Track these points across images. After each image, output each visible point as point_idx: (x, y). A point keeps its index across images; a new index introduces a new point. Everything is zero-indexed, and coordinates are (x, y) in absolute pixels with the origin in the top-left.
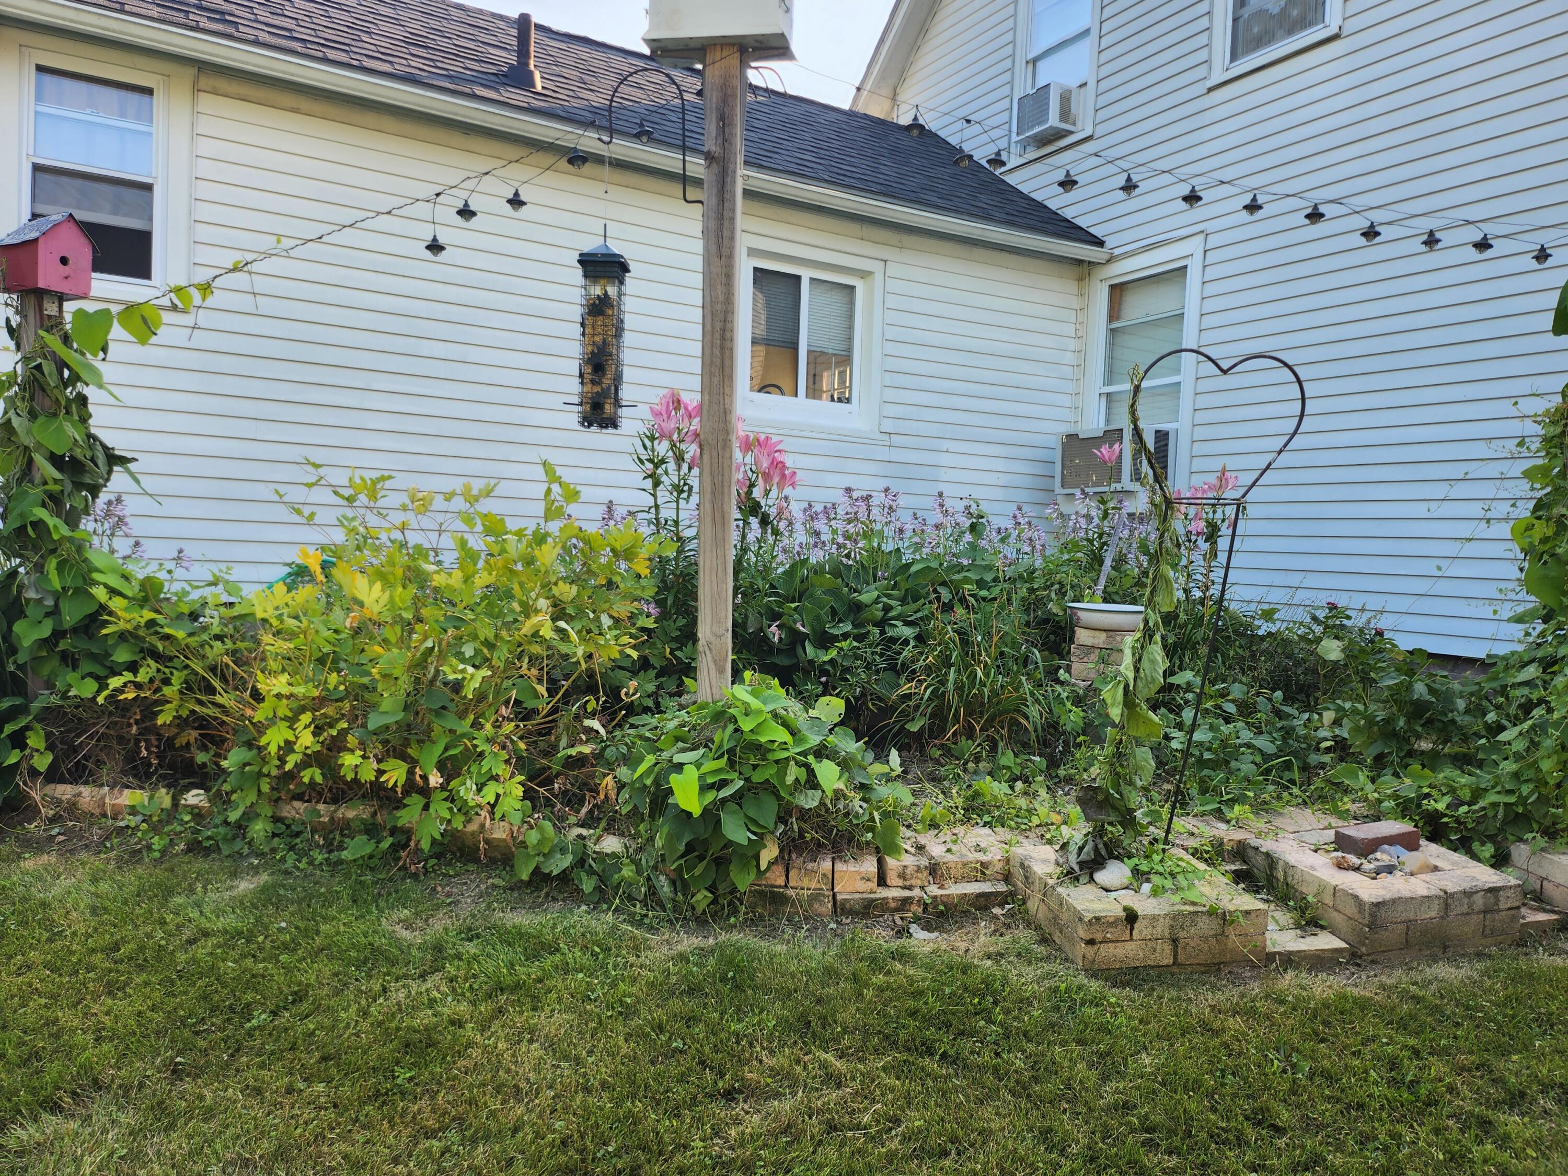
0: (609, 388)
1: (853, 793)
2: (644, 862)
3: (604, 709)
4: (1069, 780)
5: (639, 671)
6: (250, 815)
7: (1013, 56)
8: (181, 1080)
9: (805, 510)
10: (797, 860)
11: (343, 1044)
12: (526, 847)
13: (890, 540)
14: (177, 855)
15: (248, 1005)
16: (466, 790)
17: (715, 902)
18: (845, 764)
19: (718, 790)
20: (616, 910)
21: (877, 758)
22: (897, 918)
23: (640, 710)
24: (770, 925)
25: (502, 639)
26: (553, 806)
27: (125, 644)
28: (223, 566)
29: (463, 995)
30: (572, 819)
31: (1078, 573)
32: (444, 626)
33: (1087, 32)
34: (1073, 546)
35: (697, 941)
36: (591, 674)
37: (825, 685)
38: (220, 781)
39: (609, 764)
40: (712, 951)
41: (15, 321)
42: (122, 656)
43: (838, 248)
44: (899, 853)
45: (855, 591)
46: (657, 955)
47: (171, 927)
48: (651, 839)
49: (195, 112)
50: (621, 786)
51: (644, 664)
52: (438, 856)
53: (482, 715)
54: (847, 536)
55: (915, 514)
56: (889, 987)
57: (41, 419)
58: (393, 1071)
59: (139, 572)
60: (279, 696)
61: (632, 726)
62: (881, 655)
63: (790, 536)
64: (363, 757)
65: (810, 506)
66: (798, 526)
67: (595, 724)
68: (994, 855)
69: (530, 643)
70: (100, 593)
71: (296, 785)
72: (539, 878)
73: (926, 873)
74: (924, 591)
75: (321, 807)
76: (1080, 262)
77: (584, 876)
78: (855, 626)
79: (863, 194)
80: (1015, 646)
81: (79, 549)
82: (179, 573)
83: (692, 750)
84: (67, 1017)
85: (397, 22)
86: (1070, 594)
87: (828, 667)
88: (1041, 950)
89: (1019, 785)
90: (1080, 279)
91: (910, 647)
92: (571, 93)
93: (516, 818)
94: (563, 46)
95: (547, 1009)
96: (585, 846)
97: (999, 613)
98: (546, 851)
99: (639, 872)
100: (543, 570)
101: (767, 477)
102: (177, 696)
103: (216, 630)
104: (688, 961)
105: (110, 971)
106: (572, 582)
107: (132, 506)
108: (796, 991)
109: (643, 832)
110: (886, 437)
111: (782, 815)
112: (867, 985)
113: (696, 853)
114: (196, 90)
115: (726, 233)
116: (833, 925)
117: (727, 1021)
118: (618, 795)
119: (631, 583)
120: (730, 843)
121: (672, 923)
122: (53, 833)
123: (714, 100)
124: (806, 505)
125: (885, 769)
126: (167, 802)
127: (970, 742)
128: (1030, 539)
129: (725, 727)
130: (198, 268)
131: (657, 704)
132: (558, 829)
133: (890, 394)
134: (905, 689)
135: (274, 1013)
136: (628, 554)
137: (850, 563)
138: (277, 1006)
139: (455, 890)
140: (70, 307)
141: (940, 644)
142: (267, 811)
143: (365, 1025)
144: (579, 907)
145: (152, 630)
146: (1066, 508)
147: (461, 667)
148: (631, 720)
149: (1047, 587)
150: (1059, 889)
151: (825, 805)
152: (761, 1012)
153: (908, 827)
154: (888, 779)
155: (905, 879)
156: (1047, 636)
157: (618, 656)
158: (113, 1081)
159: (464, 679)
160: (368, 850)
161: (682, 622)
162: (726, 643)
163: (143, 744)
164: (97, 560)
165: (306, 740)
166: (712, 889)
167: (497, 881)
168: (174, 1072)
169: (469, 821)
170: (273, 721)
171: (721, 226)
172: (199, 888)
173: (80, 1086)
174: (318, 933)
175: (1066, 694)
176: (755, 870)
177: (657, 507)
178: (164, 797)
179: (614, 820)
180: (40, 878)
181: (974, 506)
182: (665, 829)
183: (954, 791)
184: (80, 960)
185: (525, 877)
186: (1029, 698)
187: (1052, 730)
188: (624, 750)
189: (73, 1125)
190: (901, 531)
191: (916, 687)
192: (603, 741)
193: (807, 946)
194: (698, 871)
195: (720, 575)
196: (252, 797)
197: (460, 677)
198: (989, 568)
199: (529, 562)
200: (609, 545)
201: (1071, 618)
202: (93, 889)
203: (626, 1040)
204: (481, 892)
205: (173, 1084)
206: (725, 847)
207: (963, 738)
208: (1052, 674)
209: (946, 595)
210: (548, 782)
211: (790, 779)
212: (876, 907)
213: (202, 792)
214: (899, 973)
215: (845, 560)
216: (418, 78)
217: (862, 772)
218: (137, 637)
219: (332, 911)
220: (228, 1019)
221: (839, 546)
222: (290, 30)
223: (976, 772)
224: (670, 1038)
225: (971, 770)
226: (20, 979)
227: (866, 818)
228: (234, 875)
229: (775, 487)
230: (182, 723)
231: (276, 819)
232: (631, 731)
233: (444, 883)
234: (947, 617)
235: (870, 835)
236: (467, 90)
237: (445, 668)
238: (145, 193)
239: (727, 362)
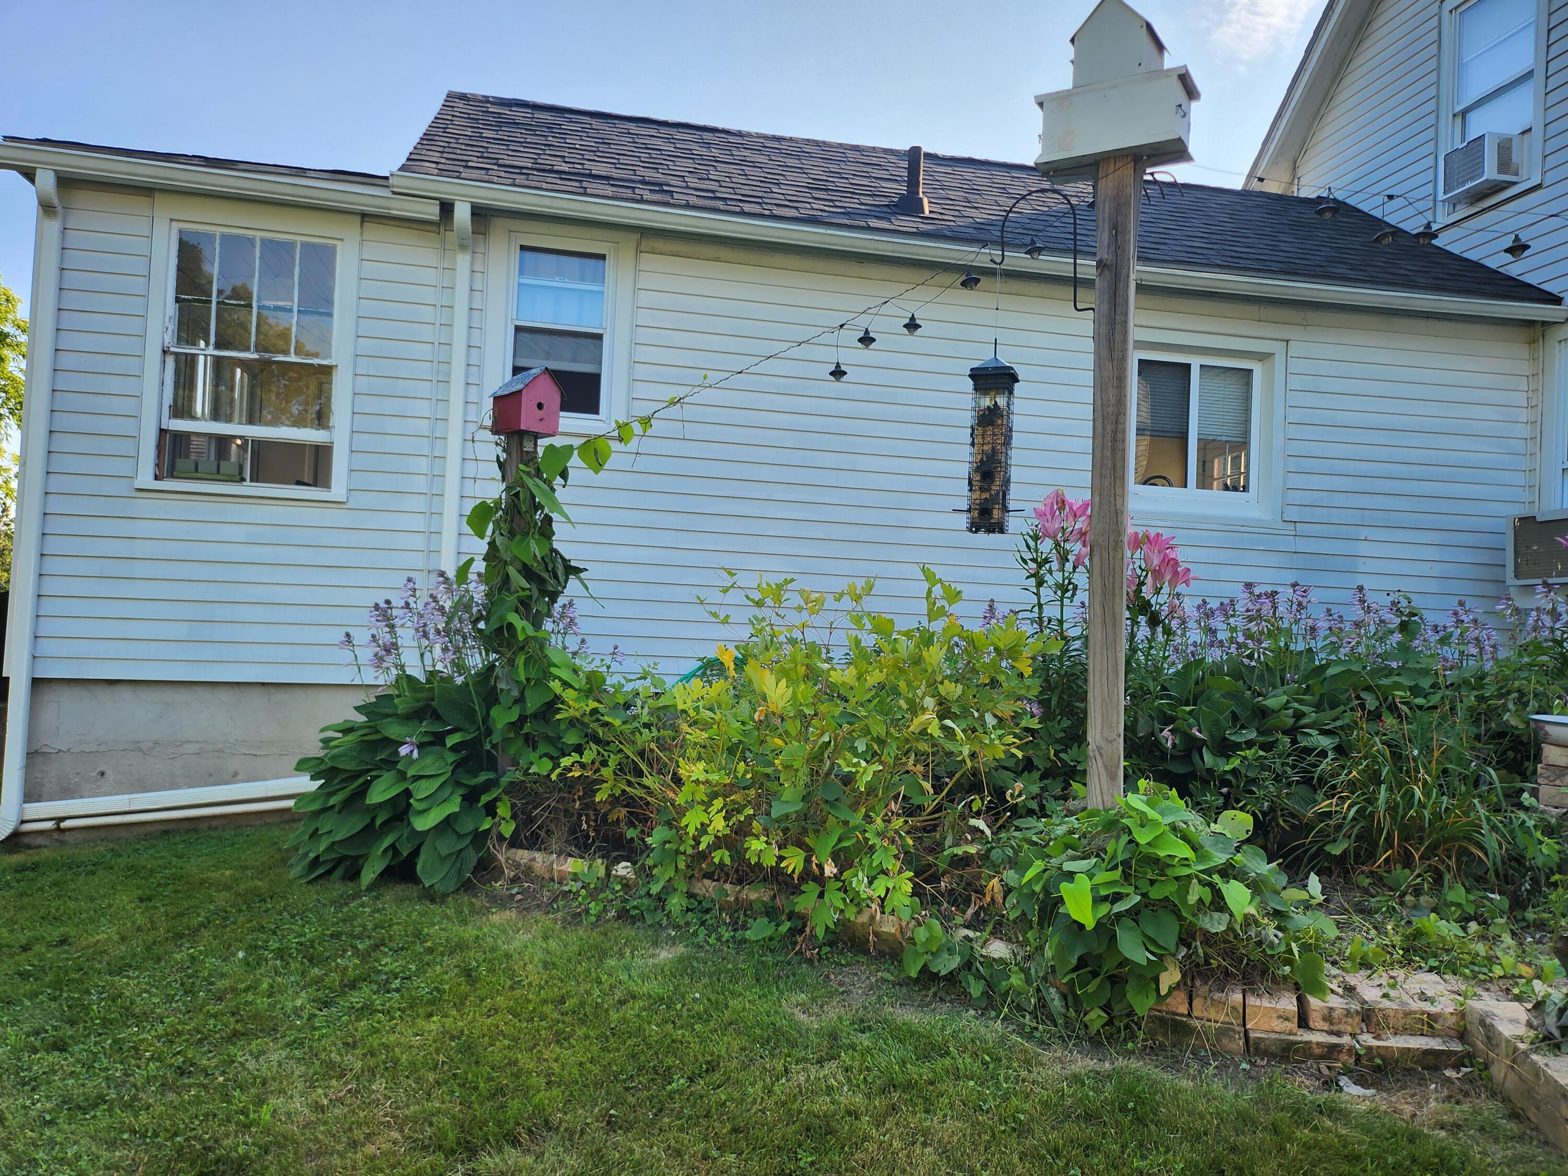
0: (997, 494)
1: (1266, 921)
2: (1033, 971)
3: (989, 809)
4: (1540, 925)
5: (1022, 772)
6: (669, 888)
7: (1437, 111)
8: (615, 1131)
9: (1199, 607)
10: (1202, 989)
11: (750, 1118)
12: (915, 944)
13: (1300, 638)
14: (609, 920)
15: (669, 1068)
16: (858, 881)
17: (1110, 1023)
18: (1256, 886)
19: (1112, 903)
20: (1004, 1019)
21: (1291, 881)
22: (1323, 1067)
23: (1024, 812)
24: (1173, 1057)
25: (891, 735)
26: (940, 905)
27: (573, 729)
28: (651, 661)
29: (858, 1086)
30: (959, 920)
31: (1544, 680)
32: (839, 721)
33: (1529, 74)
34: (1536, 648)
35: (1092, 1064)
36: (975, 772)
37: (1227, 797)
38: (645, 855)
39: (994, 866)
40: (1109, 1077)
41: (503, 456)
42: (571, 739)
43: (1232, 332)
44: (1324, 993)
45: (1259, 695)
46: (1050, 1072)
47: (606, 986)
48: (1040, 948)
49: (637, 270)
50: (1008, 891)
51: (1028, 765)
52: (831, 944)
53: (873, 809)
54: (1248, 635)
55: (1328, 610)
56: (1316, 1145)
57: (518, 537)
58: (796, 1152)
59: (586, 665)
60: (697, 782)
61: (1018, 829)
62: (1294, 767)
63: (1183, 635)
64: (766, 842)
65: (1204, 602)
66: (1192, 624)
67: (980, 824)
68: (1445, 1005)
69: (917, 740)
70: (556, 686)
71: (708, 864)
72: (928, 977)
73: (1357, 1019)
74: (1343, 697)
75: (728, 886)
76: (1529, 324)
77: (971, 979)
78: (1260, 733)
79: (1261, 275)
80: (1462, 762)
81: (542, 647)
82: (615, 667)
83: (1083, 858)
84: (525, 1061)
85: (802, 170)
86: (1534, 704)
87: (1229, 777)
88: (1511, 1127)
89: (1473, 926)
90: (1532, 342)
91: (1329, 759)
92: (957, 213)
93: (906, 915)
94: (949, 170)
95: (940, 1114)
96: (972, 948)
97: (1440, 724)
98: (934, 950)
99: (1028, 981)
100: (930, 670)
101: (1158, 574)
102: (612, 777)
103: (645, 719)
104: (1083, 1084)
105: (558, 1022)
106: (956, 681)
107: (582, 607)
108: (1206, 1134)
109: (1031, 940)
110: (1291, 526)
111: (1184, 936)
112: (1290, 1139)
113: (1089, 969)
114: (639, 251)
115: (1118, 337)
116: (1244, 1066)
117: (1129, 1156)
118: (1005, 898)
119: (1015, 682)
120: (1125, 962)
121: (1064, 1041)
122: (514, 891)
123: (1107, 210)
124: (1199, 601)
125: (1303, 895)
126: (602, 872)
127: (1407, 871)
128: (1477, 639)
129: (1118, 838)
130: (637, 403)
131: (1042, 807)
132: (946, 929)
133: (1297, 481)
134: (1324, 805)
135: (691, 1080)
136: (1012, 652)
137: (1253, 663)
138: (693, 1073)
139: (846, 979)
140: (543, 443)
141: (1365, 758)
142: (682, 886)
143: (770, 1103)
144: (967, 1011)
145: (594, 718)
146: (1521, 602)
147: (855, 760)
148: (1016, 822)
149: (1501, 696)
150: (1534, 1057)
151: (1234, 930)
152: (1167, 1152)
153: (1334, 963)
154: (1307, 906)
155: (1332, 1024)
156: (1504, 753)
157: (1003, 756)
158: (560, 1123)
159: (857, 772)
160: (769, 931)
161: (1066, 723)
162: (1118, 749)
163: (584, 818)
164: (555, 657)
165: (719, 824)
166: (1107, 1008)
167: (886, 975)
168: (609, 1123)
169: (860, 912)
170: (691, 804)
171: (1112, 331)
172: (628, 952)
173: (534, 1124)
174: (727, 1007)
175: (1533, 822)
176: (1155, 994)
177: (1040, 606)
178: (600, 866)
179: (1001, 925)
180: (504, 931)
181: (1404, 603)
182: (1056, 940)
183: (1389, 927)
184: (535, 1008)
185: (914, 974)
186: (1485, 825)
187: (1514, 864)
188: (1010, 852)
189: (530, 1160)
190: (1313, 629)
191: (1337, 805)
192: (988, 842)
193: (1217, 1086)
194: (1091, 988)
195: (1111, 678)
196: (670, 873)
197: (854, 770)
198: (1425, 672)
199: (917, 661)
200: (993, 644)
201: (1536, 733)
202: (545, 945)
203: (1021, 1159)
204: (872, 985)
205: (608, 1135)
206: (1120, 965)
207: (1399, 866)
208: (1513, 797)
209: (1371, 702)
210: (934, 879)
211: (1192, 899)
212: (1296, 1051)
213: (629, 864)
214: (1329, 1131)
215: (1246, 661)
216: (820, 219)
217: (1275, 896)
218: (582, 723)
219: (739, 988)
220: (653, 1080)
221: (1240, 646)
222: (713, 192)
223: (1415, 907)
224: (1067, 1164)
225: (1410, 904)
226: (489, 1020)
227: (1283, 948)
228: (656, 944)
229: (1167, 584)
230: (614, 801)
231: (690, 895)
232: (1017, 834)
233: (836, 971)
234: (1373, 727)
235: (1287, 969)
236: (863, 224)
237: (840, 762)
238: (597, 342)
239: (1119, 464)
